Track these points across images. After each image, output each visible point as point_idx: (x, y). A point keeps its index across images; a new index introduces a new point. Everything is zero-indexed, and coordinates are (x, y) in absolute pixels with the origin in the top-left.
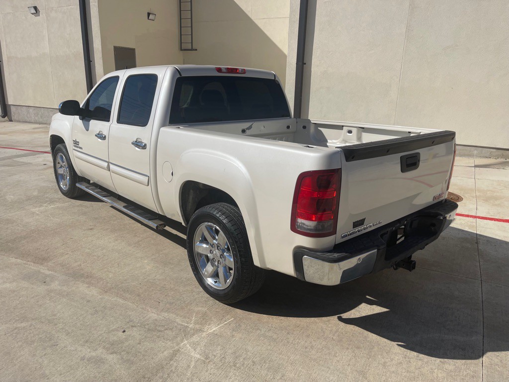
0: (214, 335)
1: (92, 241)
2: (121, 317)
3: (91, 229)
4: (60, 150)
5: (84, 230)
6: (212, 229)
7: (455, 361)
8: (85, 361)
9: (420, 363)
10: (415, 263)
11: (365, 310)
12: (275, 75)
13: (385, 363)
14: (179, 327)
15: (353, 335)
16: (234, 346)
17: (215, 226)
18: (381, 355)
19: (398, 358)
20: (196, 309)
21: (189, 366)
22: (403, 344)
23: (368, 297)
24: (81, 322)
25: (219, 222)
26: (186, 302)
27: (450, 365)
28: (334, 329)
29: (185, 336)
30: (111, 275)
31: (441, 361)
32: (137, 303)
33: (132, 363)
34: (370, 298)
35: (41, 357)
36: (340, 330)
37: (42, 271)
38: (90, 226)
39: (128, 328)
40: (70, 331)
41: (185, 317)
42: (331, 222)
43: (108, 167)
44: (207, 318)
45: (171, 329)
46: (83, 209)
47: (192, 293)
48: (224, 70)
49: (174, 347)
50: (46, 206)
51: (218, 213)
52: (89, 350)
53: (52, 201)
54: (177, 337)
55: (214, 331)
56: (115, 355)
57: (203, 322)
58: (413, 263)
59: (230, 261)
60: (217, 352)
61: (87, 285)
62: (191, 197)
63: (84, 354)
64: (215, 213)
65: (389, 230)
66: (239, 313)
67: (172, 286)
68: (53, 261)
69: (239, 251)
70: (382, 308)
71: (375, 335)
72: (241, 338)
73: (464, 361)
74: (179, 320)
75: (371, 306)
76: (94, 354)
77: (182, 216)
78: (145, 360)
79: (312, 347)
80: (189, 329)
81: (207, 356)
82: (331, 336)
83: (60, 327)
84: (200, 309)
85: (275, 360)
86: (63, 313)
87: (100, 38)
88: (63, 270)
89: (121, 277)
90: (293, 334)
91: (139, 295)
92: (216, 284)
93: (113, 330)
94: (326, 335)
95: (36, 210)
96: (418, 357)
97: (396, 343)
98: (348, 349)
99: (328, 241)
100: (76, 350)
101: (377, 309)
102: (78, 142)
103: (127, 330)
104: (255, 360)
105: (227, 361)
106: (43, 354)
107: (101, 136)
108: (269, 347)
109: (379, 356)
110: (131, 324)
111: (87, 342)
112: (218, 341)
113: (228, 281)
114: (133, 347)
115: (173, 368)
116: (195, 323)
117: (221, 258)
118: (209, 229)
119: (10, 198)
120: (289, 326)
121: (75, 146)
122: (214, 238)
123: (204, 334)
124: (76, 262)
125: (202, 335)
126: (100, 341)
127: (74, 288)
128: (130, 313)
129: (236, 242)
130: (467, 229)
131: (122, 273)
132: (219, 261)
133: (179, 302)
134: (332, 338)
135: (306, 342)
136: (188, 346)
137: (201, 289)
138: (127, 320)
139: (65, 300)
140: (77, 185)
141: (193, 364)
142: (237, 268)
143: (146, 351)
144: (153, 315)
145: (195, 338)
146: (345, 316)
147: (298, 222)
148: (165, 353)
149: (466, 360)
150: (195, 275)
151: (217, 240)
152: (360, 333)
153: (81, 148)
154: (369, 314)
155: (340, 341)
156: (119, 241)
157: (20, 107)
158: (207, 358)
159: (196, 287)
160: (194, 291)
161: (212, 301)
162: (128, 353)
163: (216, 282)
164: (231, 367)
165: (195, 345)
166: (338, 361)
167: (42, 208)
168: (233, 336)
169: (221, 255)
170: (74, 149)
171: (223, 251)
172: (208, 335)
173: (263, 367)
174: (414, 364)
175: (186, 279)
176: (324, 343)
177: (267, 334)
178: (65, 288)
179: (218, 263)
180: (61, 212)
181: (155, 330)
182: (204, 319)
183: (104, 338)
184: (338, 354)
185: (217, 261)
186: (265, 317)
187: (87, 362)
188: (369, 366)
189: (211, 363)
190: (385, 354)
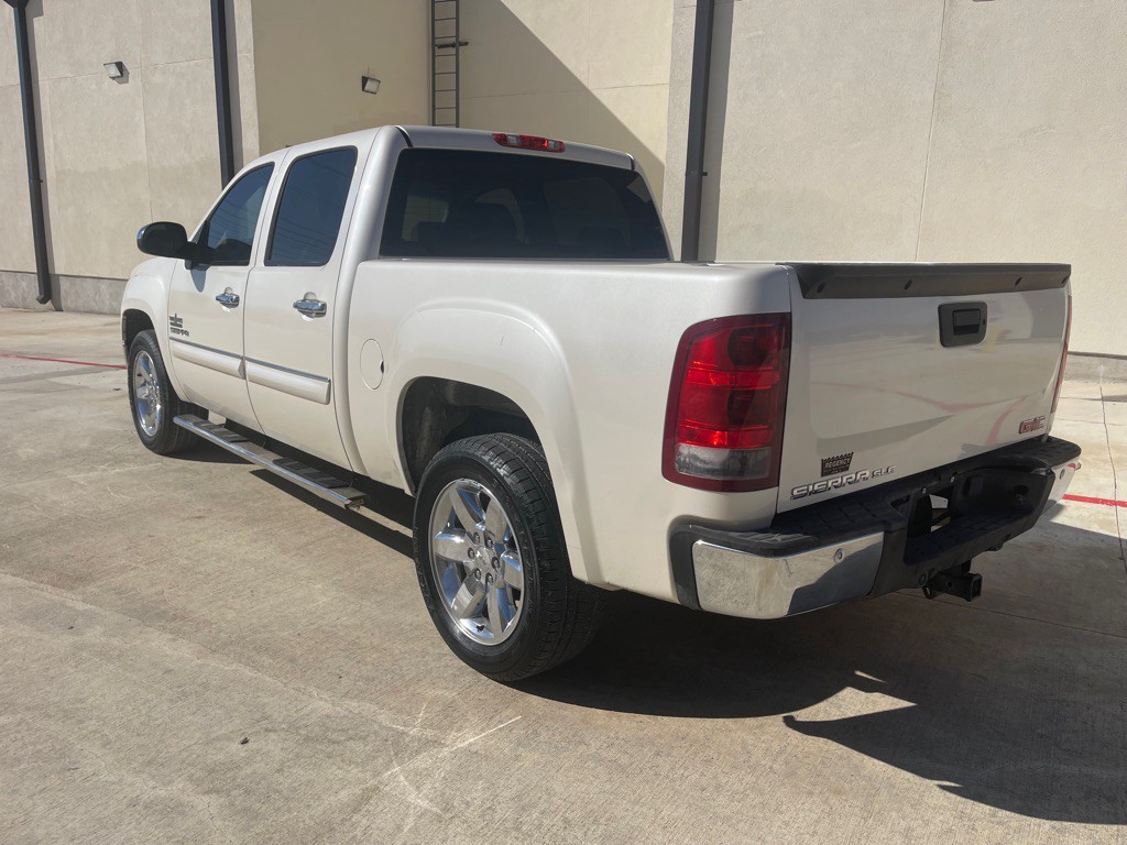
0: (471, 753)
1: (199, 541)
2: (242, 708)
3: (200, 518)
4: (143, 345)
5: (184, 520)
6: (472, 497)
7: (1092, 826)
8: (139, 808)
9: (1000, 831)
10: (980, 581)
11: (851, 703)
12: (632, 162)
13: (909, 829)
14: (384, 733)
15: (823, 763)
16: (519, 780)
17: (479, 485)
18: (899, 811)
19: (941, 818)
20: (431, 693)
21: (399, 828)
22: (953, 784)
23: (859, 673)
24: (142, 719)
25: (489, 476)
26: (407, 678)
27: (1078, 837)
28: (776, 746)
29: (396, 754)
30: (231, 615)
31: (1054, 828)
32: (286, 678)
33: (255, 818)
34: (865, 675)
35: (30, 797)
36: (789, 749)
37: (70, 603)
38: (199, 511)
39: (257, 733)
40: (111, 737)
41: (400, 711)
42: (767, 452)
43: (243, 368)
44: (456, 714)
45: (364, 738)
46: (188, 476)
47: (423, 657)
48: (513, 141)
49: (365, 781)
50: (104, 470)
51: (486, 453)
52: (151, 783)
53: (117, 460)
54: (374, 758)
55: (470, 744)
56: (214, 796)
57: (446, 722)
58: (975, 579)
59: (515, 572)
60: (474, 795)
61: (171, 637)
62: (427, 425)
63: (138, 792)
64: (479, 453)
65: (913, 492)
66: (535, 703)
67: (376, 641)
68: (99, 583)
69: (537, 544)
70: (896, 700)
71: (881, 763)
72: (538, 763)
73: (1115, 827)
74: (384, 718)
75: (868, 694)
76: (162, 792)
77: (404, 470)
78: (289, 810)
79: (718, 788)
80: (407, 739)
81: (447, 804)
82: (767, 762)
83: (90, 728)
84: (440, 692)
85: (623, 818)
86: (103, 696)
87: (256, 127)
88: (120, 603)
89: (254, 621)
90: (669, 755)
91: (292, 661)
92: (481, 634)
93: (218, 739)
94: (753, 760)
95: (80, 477)
96: (993, 816)
97: (937, 782)
98: (810, 793)
99: (758, 503)
100: (121, 781)
101: (882, 703)
102: (181, 320)
103: (251, 739)
104: (569, 815)
105: (497, 817)
106: (38, 788)
107: (230, 301)
108: (608, 787)
109: (894, 814)
110: (265, 724)
111: (150, 763)
112: (478, 768)
113: (509, 624)
114: (264, 778)
115: (359, 832)
116: (423, 726)
117: (494, 567)
118: (467, 495)
119: (26, 451)
120: (660, 736)
121: (174, 331)
122: (479, 520)
123: (445, 752)
124: (152, 585)
125: (438, 753)
126: (183, 762)
127: (138, 642)
128: (266, 700)
129: (530, 521)
130: (1095, 528)
131: (260, 610)
132: (488, 574)
133: (389, 676)
134: (771, 768)
135: (702, 774)
136: (402, 778)
137: (447, 648)
138: (257, 716)
139: (111, 667)
140: (177, 421)
141: (410, 822)
142: (532, 585)
143: (295, 790)
144: (321, 705)
145: (422, 761)
146: (802, 715)
147: (680, 454)
148: (343, 794)
149: (1120, 827)
150: (432, 613)
151: (484, 523)
152: (841, 758)
153: (186, 333)
154: (865, 713)
155: (792, 774)
156: (262, 543)
157: (79, 280)
158: (446, 810)
159: (433, 644)
160: (428, 653)
161: (470, 675)
162: (247, 792)
163: (480, 629)
164: (506, 832)
165: (418, 779)
166: (787, 824)
167: (93, 475)
168: (517, 758)
169: (494, 559)
170: (172, 338)
171: (500, 549)
172: (455, 753)
173: (590, 833)
174: (986, 833)
175: (411, 625)
176: (750, 779)
177: (604, 754)
178: (115, 642)
179: (487, 580)
180: (135, 482)
181: (322, 740)
182: (449, 717)
183: (194, 756)
184: (784, 807)
185: (484, 575)
186: (599, 715)
187: (143, 812)
188: (868, 837)
189: (457, 821)
190: (908, 809)
